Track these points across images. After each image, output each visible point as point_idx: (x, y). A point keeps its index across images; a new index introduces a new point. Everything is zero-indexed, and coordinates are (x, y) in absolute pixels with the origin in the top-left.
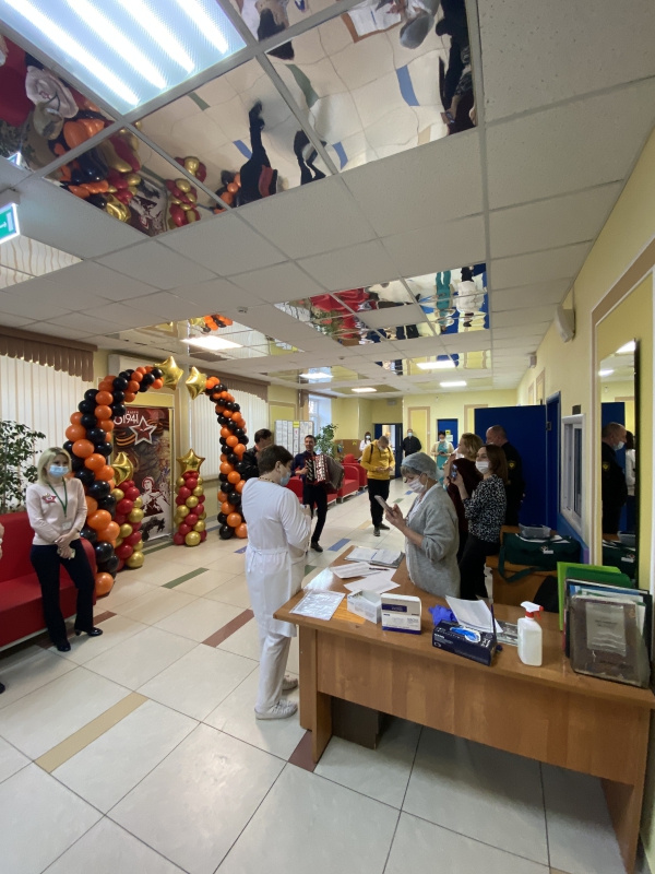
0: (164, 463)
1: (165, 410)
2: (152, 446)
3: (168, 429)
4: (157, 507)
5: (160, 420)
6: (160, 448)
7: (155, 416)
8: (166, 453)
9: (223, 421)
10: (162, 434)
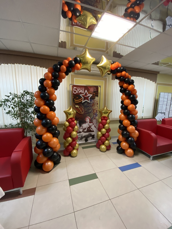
0: (95, 111)
1: (97, 87)
2: (90, 103)
3: (98, 96)
4: (92, 130)
5: (94, 92)
6: (93, 104)
7: (92, 90)
8: (96, 107)
9: (123, 90)
10: (94, 98)
